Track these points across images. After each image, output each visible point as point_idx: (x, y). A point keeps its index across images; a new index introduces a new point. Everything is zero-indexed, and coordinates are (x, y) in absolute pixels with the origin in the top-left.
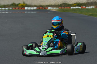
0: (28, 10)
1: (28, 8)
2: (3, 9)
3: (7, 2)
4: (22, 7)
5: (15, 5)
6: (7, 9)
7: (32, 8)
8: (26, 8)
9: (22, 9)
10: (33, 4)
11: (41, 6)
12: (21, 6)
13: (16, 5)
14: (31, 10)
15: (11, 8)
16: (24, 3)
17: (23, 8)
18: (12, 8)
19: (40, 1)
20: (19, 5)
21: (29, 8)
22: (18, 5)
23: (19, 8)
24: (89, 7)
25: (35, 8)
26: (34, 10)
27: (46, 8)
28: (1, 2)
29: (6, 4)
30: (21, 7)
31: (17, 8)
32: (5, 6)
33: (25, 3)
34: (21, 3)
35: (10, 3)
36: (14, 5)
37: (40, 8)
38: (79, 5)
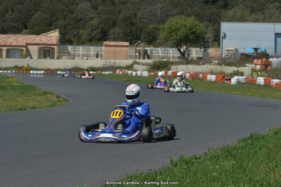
0: (34, 74)
2: (5, 72)
5: (19, 68)
6: (9, 72)
7: (39, 72)
8: (31, 72)
10: (39, 67)
11: (49, 70)
14: (37, 74)
15: (14, 71)
16: (28, 65)
17: (28, 71)
18: (16, 71)
20: (24, 69)
21: (35, 72)
22: (21, 68)
23: (23, 72)
24: (106, 73)
25: (42, 72)
26: (41, 74)
27: (55, 72)
28: (2, 64)
29: (7, 66)
31: (21, 71)
32: (6, 69)
34: (25, 65)
35: (12, 66)
36: (17, 68)
37: (48, 72)
38: (93, 69)
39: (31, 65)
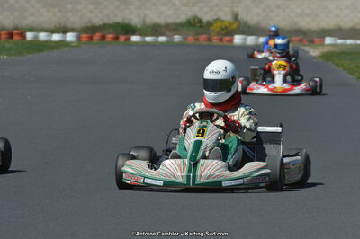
1: (245, 39)
2: (148, 39)
3: (170, 12)
4: (223, 32)
5: (201, 27)
6: (162, 39)
8: (238, 39)
9: (221, 40)
12: (218, 29)
13: (204, 24)
15: (177, 38)
16: (236, 17)
17: (227, 38)
18: (184, 39)
19: (299, 11)
21: (251, 40)
22: (210, 24)
23: (210, 39)
27: (316, 40)
28: (148, 12)
29: (161, 20)
30: (218, 34)
31: (203, 37)
32: (156, 30)
33: (239, 17)
34: (227, 17)
35: (182, 18)
36: (194, 26)
37: (294, 38)
39: (244, 16)
